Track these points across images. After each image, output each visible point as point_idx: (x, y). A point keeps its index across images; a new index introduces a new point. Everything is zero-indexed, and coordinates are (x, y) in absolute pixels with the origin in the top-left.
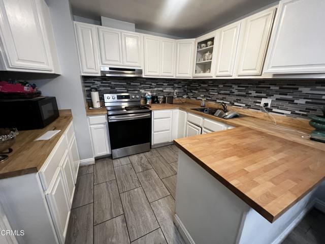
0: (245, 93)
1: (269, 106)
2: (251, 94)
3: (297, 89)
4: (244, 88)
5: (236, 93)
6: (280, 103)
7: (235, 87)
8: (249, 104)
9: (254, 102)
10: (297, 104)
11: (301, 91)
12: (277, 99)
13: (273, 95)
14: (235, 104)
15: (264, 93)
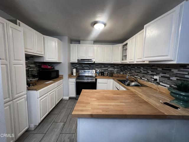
0: (146, 72)
1: (158, 81)
2: (149, 72)
3: (171, 70)
4: (146, 69)
5: (143, 72)
6: (163, 79)
7: (142, 68)
8: (149, 79)
9: (151, 78)
10: (172, 80)
11: (173, 72)
12: (161, 76)
13: (159, 74)
14: (143, 78)
15: (155, 72)
